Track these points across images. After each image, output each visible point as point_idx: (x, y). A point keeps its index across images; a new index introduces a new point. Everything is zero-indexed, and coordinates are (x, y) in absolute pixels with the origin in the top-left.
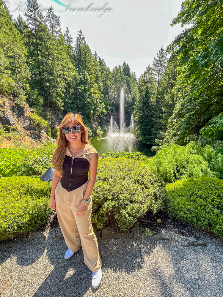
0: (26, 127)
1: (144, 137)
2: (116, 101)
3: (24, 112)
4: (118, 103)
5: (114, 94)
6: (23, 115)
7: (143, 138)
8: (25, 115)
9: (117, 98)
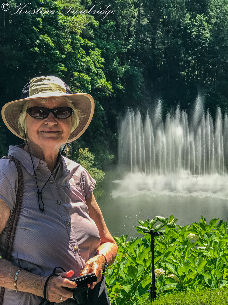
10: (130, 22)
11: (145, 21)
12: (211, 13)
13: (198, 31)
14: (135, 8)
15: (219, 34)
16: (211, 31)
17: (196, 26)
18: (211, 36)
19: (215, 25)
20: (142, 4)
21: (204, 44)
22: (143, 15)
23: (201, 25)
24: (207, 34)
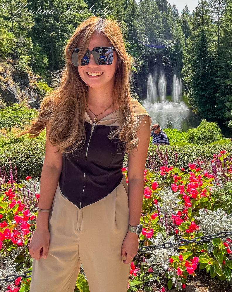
0: (32, 103)
1: (203, 107)
3: (28, 82)
6: (27, 85)
7: (202, 110)
8: (31, 84)
9: (150, 48)
10: (143, 44)
11: (149, 44)
12: (174, 39)
13: (169, 47)
14: (144, 38)
15: (177, 48)
16: (174, 47)
17: (168, 45)
18: (174, 49)
19: (176, 44)
20: (147, 37)
21: (172, 52)
22: (147, 41)
23: (170, 44)
24: (173, 48)
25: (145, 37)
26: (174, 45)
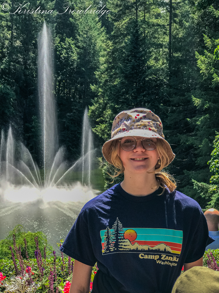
2: (19, 63)
4: (26, 68)
5: (9, 37)
9: (21, 53)
10: (3, 44)
11: (18, 43)
12: (78, 37)
13: (67, 53)
14: (8, 30)
15: (85, 57)
16: (78, 53)
17: (65, 48)
18: (78, 58)
19: (82, 49)
20: (14, 27)
21: (72, 65)
22: (15, 38)
23: (69, 48)
24: (75, 57)
25: (9, 28)
26: (78, 50)
